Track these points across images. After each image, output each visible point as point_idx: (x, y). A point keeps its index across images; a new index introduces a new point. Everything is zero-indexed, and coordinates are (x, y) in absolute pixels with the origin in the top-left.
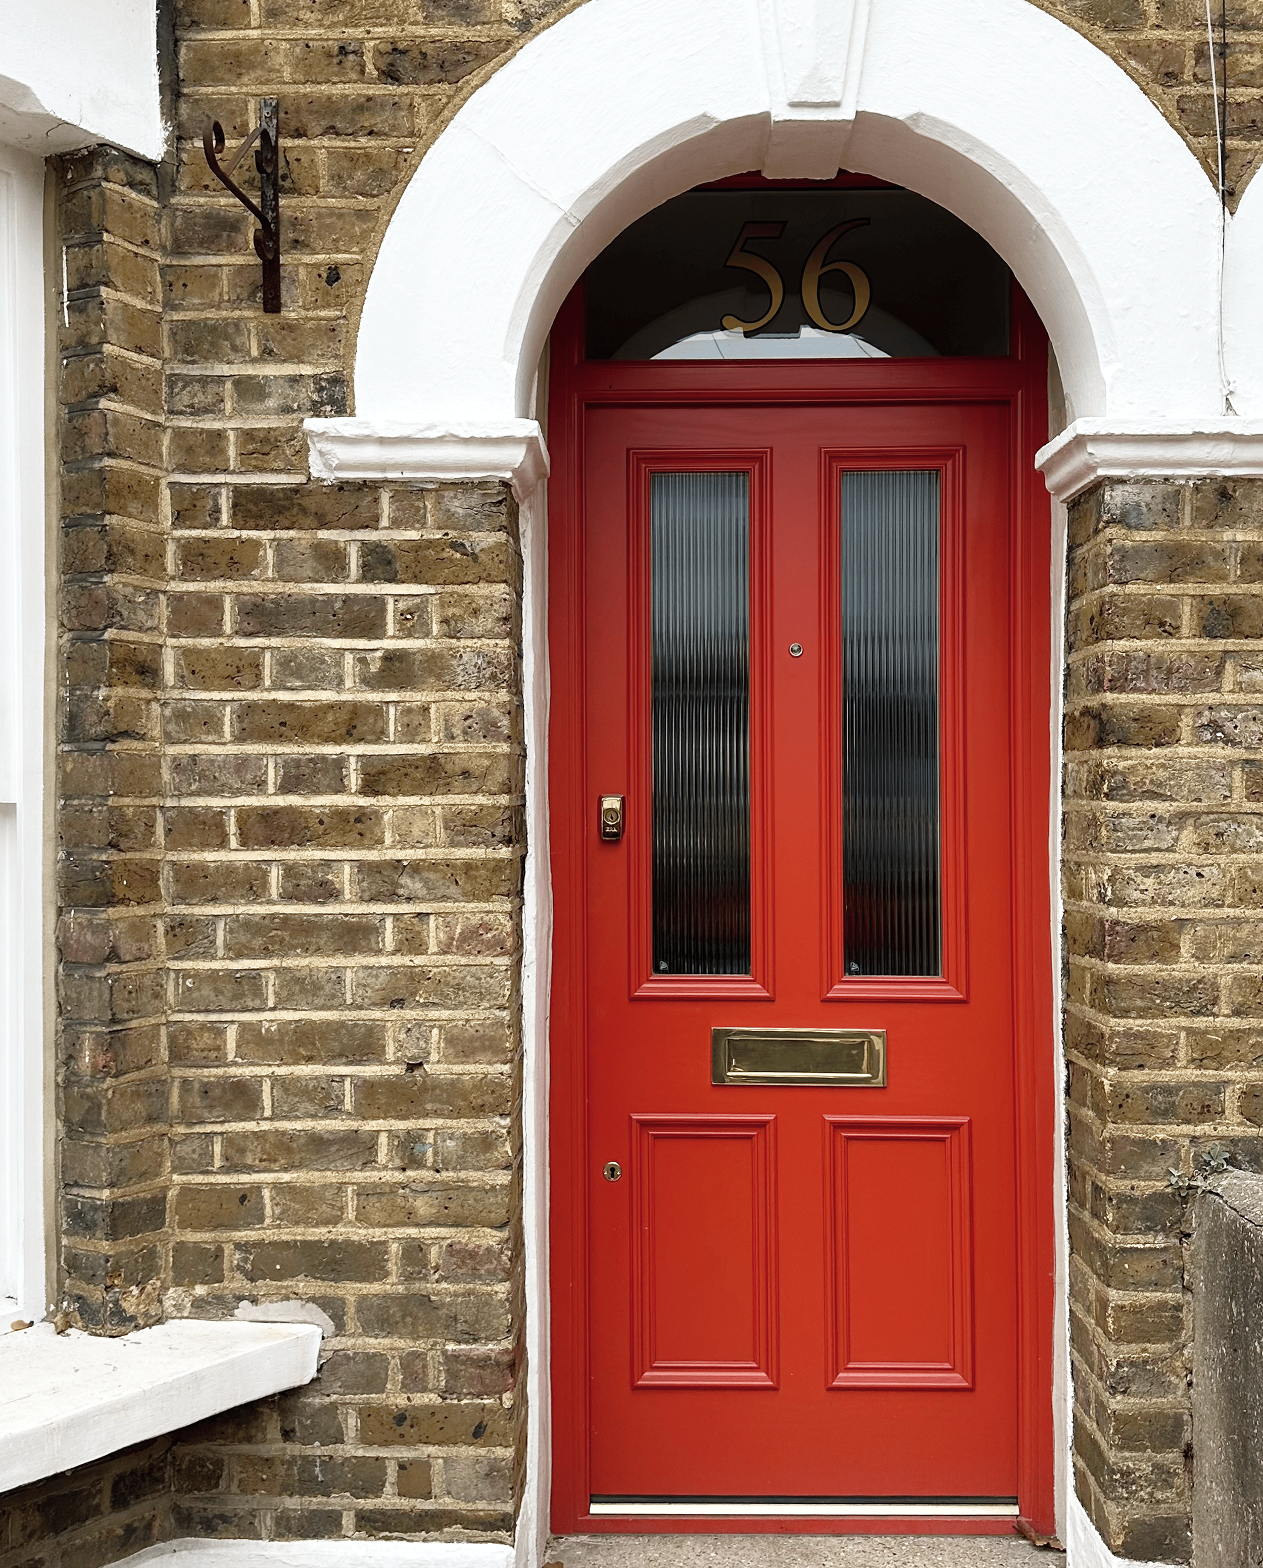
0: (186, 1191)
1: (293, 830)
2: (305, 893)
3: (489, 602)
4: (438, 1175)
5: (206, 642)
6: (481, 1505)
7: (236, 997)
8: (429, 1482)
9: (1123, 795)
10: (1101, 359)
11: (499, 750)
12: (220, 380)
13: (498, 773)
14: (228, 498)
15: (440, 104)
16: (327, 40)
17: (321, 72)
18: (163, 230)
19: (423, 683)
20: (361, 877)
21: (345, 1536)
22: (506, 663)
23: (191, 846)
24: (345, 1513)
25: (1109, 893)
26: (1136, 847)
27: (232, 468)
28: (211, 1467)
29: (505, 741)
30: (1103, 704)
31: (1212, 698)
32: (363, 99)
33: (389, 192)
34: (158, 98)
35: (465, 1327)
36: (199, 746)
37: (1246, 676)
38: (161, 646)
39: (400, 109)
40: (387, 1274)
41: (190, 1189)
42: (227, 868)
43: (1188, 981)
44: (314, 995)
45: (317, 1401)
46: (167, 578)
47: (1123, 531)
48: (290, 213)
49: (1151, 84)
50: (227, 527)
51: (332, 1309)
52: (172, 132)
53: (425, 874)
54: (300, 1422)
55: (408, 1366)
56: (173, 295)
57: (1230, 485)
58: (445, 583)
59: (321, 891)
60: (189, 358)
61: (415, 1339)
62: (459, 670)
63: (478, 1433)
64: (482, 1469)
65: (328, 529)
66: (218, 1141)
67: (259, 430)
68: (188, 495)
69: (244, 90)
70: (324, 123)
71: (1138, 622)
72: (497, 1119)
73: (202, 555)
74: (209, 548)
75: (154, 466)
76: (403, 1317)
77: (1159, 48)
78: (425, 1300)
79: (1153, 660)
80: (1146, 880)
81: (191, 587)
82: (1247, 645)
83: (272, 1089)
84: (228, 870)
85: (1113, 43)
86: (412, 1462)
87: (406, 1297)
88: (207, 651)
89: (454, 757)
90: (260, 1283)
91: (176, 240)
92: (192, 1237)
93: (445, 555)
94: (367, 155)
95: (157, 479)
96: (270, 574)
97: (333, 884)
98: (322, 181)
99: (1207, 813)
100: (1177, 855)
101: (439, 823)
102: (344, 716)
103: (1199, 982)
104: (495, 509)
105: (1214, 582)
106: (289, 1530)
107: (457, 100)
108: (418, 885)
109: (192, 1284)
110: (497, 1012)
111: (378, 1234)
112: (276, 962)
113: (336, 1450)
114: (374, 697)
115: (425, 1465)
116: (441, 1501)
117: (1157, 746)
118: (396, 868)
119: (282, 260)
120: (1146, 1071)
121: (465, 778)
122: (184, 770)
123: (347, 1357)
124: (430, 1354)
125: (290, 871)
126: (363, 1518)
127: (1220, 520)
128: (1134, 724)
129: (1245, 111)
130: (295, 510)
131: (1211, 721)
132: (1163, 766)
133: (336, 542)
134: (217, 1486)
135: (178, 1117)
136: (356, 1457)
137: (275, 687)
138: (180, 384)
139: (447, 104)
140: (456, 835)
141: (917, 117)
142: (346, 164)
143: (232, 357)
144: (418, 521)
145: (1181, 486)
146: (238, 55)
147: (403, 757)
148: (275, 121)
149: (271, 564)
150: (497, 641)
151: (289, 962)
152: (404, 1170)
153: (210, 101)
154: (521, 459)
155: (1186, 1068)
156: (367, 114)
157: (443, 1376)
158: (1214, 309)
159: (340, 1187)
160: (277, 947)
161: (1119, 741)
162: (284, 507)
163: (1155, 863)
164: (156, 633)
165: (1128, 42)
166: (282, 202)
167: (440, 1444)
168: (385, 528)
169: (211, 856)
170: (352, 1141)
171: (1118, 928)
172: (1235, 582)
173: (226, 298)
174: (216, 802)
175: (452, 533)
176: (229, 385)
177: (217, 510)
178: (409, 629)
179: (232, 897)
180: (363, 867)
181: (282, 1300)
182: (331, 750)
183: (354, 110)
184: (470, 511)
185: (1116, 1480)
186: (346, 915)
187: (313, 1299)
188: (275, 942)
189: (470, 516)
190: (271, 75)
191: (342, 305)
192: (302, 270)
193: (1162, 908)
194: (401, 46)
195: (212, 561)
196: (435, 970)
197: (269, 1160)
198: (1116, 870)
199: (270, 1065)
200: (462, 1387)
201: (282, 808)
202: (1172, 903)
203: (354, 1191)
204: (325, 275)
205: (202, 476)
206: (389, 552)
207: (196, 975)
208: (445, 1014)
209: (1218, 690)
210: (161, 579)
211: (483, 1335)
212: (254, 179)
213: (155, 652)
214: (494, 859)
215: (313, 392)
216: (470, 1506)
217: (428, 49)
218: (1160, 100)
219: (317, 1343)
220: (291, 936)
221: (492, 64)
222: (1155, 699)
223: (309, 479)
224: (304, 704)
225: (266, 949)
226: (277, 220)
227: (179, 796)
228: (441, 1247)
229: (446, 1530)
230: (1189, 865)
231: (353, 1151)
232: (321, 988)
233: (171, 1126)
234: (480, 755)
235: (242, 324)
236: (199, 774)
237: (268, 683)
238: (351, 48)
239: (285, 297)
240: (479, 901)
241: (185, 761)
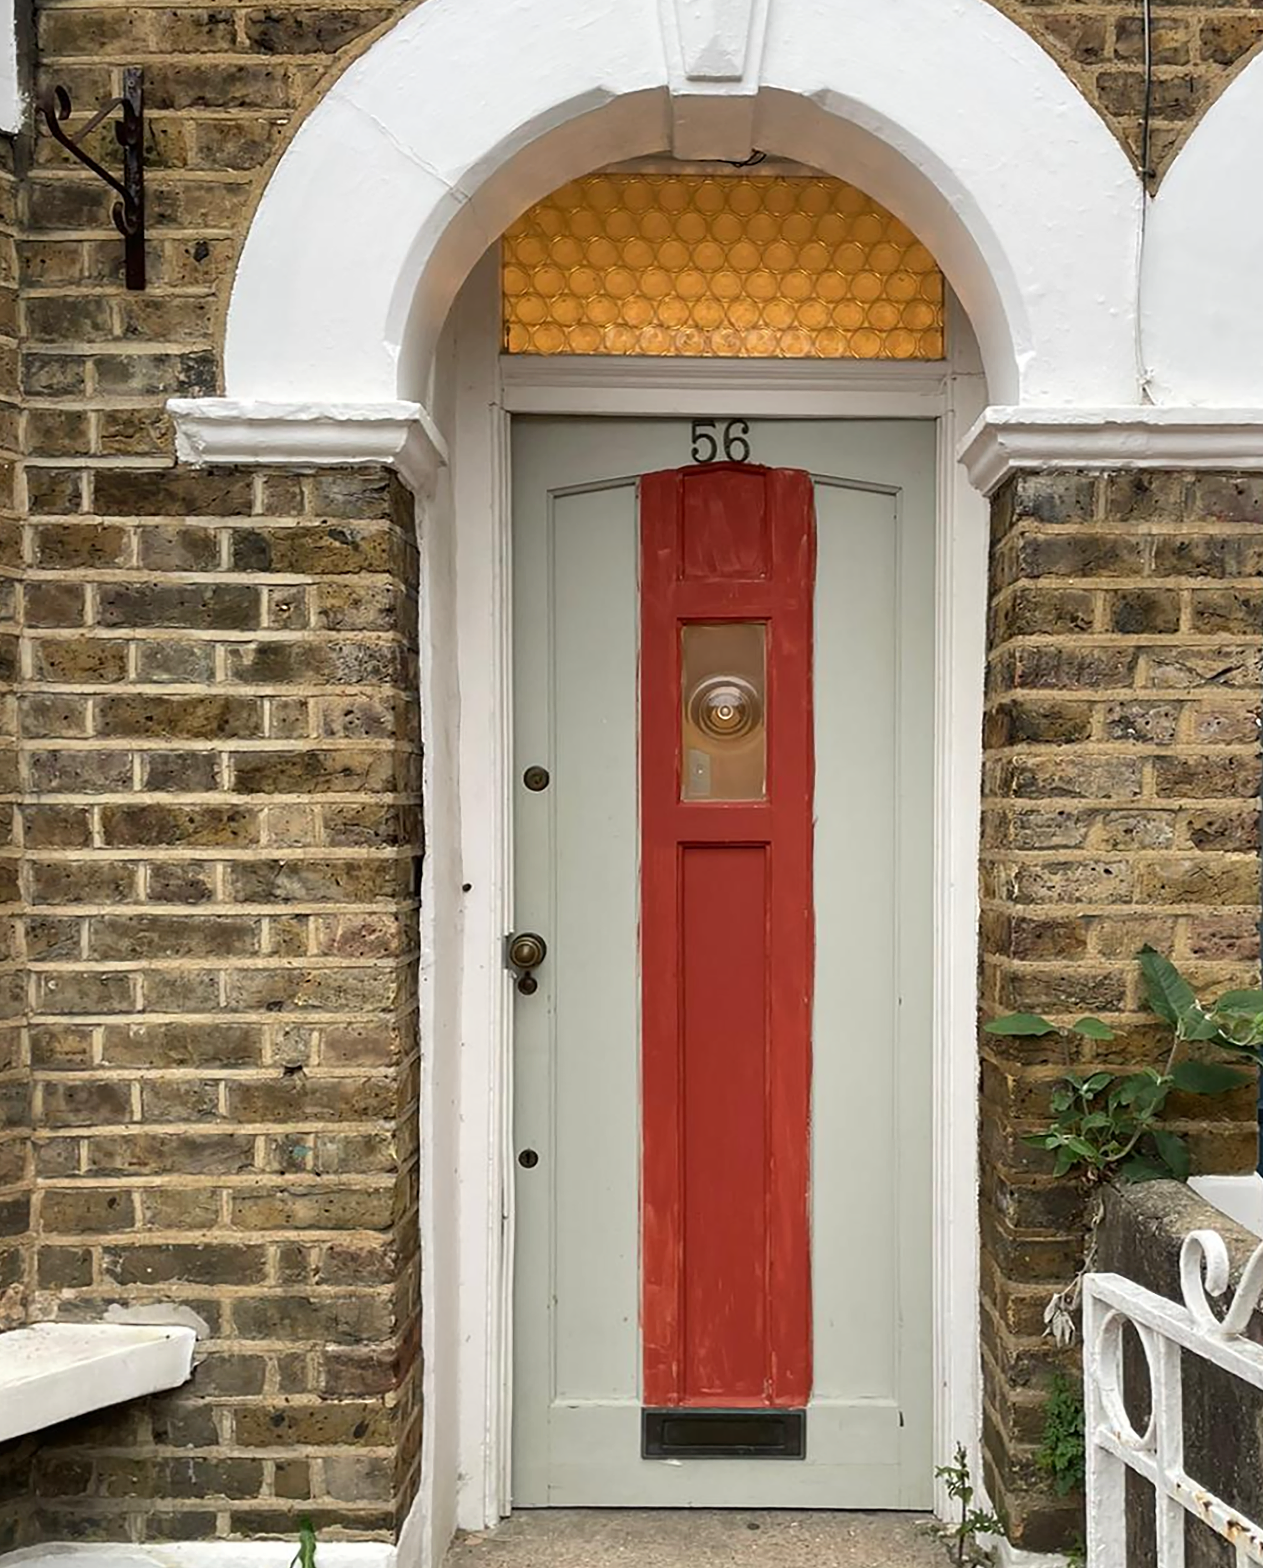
0: (51, 1195)
1: (162, 827)
2: (174, 893)
3: (371, 593)
4: (318, 1179)
5: (65, 633)
6: (361, 1504)
7: (103, 999)
8: (308, 1482)
9: (1032, 792)
10: (1016, 348)
11: (383, 747)
12: (81, 359)
13: (382, 770)
14: (89, 482)
15: (317, 75)
16: (197, 8)
17: (189, 41)
18: (20, 204)
19: (301, 676)
20: (234, 876)
21: (220, 1538)
22: (389, 656)
23: (52, 843)
24: (220, 1515)
25: (1016, 890)
26: (1044, 845)
27: (92, 451)
28: (79, 1470)
29: (389, 737)
30: (1014, 701)
31: (1123, 694)
32: (234, 70)
33: (261, 165)
34: (15, 68)
35: (346, 1328)
36: (60, 741)
37: (1158, 672)
38: (17, 637)
39: (273, 79)
40: (265, 1277)
41: (56, 1193)
42: (91, 867)
43: (1094, 977)
44: (185, 997)
45: (193, 1402)
46: (24, 566)
47: (1036, 524)
48: (156, 187)
49: (1069, 61)
50: (88, 513)
51: (208, 1311)
52: (30, 104)
53: (304, 874)
54: (173, 1424)
55: (287, 1368)
56: (30, 272)
57: (1145, 478)
58: (323, 573)
59: (192, 891)
60: (47, 337)
61: (294, 1341)
62: (338, 663)
63: (360, 1432)
64: (364, 1469)
65: (196, 515)
66: (84, 1144)
67: (122, 411)
68: (46, 479)
69: (108, 59)
70: (193, 94)
71: (1050, 617)
72: (382, 1122)
73: (61, 542)
74: (69, 534)
75: (8, 449)
76: (282, 1319)
77: (1079, 23)
78: (305, 1302)
79: (1064, 656)
80: (1053, 877)
81: (49, 575)
82: (1161, 640)
83: (142, 1092)
84: (92, 871)
85: (1029, 18)
86: (291, 1463)
87: (284, 1298)
88: (68, 642)
89: (334, 754)
90: (131, 1285)
91: (33, 214)
92: (57, 1240)
93: (323, 543)
94: (239, 127)
95: (12, 463)
96: (134, 562)
97: (204, 884)
98: (190, 154)
99: (1117, 810)
100: (1084, 852)
101: (319, 822)
102: (215, 710)
103: (1105, 978)
104: (376, 496)
105: (1128, 576)
106: (161, 1533)
107: (334, 71)
108: (297, 886)
109: (59, 1288)
110: (382, 1015)
111: (255, 1238)
112: (143, 964)
113: (211, 1452)
114: (248, 691)
115: (304, 1465)
116: (320, 1501)
117: (1069, 741)
118: (272, 868)
119: (147, 234)
120: (1050, 1066)
121: (345, 776)
122: (44, 766)
123: (223, 1360)
124: (309, 1355)
125: (159, 870)
126: (239, 1518)
127: (1135, 513)
128: (1044, 721)
129: (1168, 88)
130: (161, 496)
131: (1122, 717)
132: (1072, 762)
133: (205, 529)
134: (84, 1490)
135: (41, 1121)
136: (231, 1459)
137: (141, 680)
138: (37, 364)
139: (325, 74)
140: (337, 834)
141: (823, 94)
142: (216, 136)
143: (93, 336)
144: (294, 508)
145: (1096, 478)
146: (101, 23)
147: (280, 754)
148: (139, 92)
149: (135, 552)
150: (381, 634)
151: (157, 964)
152: (283, 1173)
153: (70, 71)
154: (402, 443)
155: (1091, 1063)
156: (238, 84)
157: (323, 1377)
158: (1132, 295)
159: (215, 1191)
160: (145, 948)
161: (1028, 738)
162: (148, 491)
163: (1062, 859)
164: (11, 623)
165: (1045, 17)
166: (147, 175)
167: (318, 1444)
168: (258, 515)
169: (74, 855)
170: (226, 1143)
171: (1024, 925)
172: (1149, 576)
173: (86, 274)
174: (79, 800)
175: (331, 521)
176: (90, 365)
177: (78, 495)
178: (285, 621)
179: (96, 897)
180: (235, 866)
181: (153, 1303)
182: (201, 746)
183: (225, 80)
184: (350, 498)
185: (1015, 1472)
186: (219, 916)
187: (186, 1302)
188: (143, 944)
189: (350, 502)
190: (137, 45)
191: (212, 282)
192: (167, 245)
193: (1069, 906)
194: (275, 14)
195: (72, 548)
196: (314, 972)
197: (139, 1164)
198: (1023, 867)
199: (139, 1069)
200: (344, 1387)
201: (150, 806)
202: (1079, 900)
203: (228, 1194)
204: (192, 251)
205: (61, 459)
206: (264, 540)
207: (59, 977)
208: (325, 1017)
209: (1130, 686)
210: (17, 567)
211: (364, 1336)
212: (117, 151)
213: (11, 643)
214: (378, 859)
215: (180, 373)
216: (351, 1505)
217: (304, 17)
218: (1079, 78)
219: (191, 1344)
220: (160, 937)
221: (371, 33)
222: (1066, 695)
223: (176, 463)
224: (172, 698)
225: (134, 950)
226: (142, 193)
227: (39, 793)
228: (321, 1249)
229: (325, 1529)
230: (1097, 862)
231: (225, 1156)
232: (192, 991)
233: (35, 1130)
234: (363, 751)
235: (104, 303)
236: (59, 770)
237: (132, 676)
238: (221, 17)
239: (149, 273)
240: (362, 901)
241: (44, 757)
